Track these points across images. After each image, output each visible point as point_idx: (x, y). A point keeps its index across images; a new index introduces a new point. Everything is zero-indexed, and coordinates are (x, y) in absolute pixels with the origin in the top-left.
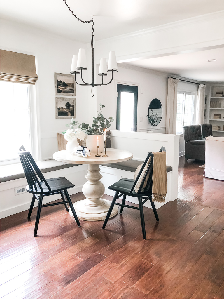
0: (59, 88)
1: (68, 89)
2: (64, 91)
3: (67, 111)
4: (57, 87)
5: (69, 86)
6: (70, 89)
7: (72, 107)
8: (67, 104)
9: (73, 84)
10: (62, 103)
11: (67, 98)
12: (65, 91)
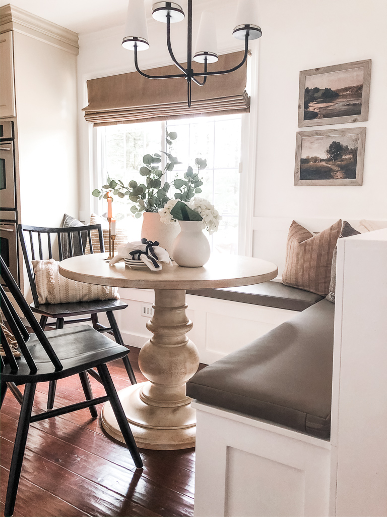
0: (311, 109)
1: (341, 104)
2: (324, 112)
3: (332, 167)
4: (303, 106)
5: (344, 96)
6: (349, 105)
7: (349, 153)
8: (331, 147)
9: (360, 88)
10: (316, 145)
11: (335, 130)
12: (329, 112)
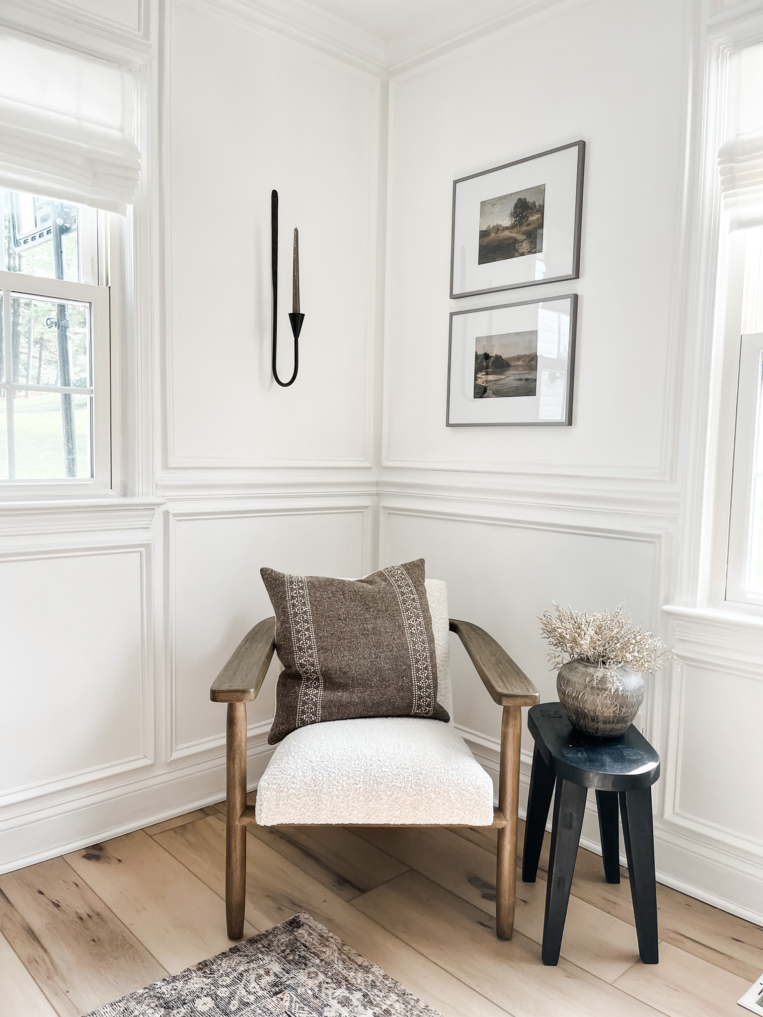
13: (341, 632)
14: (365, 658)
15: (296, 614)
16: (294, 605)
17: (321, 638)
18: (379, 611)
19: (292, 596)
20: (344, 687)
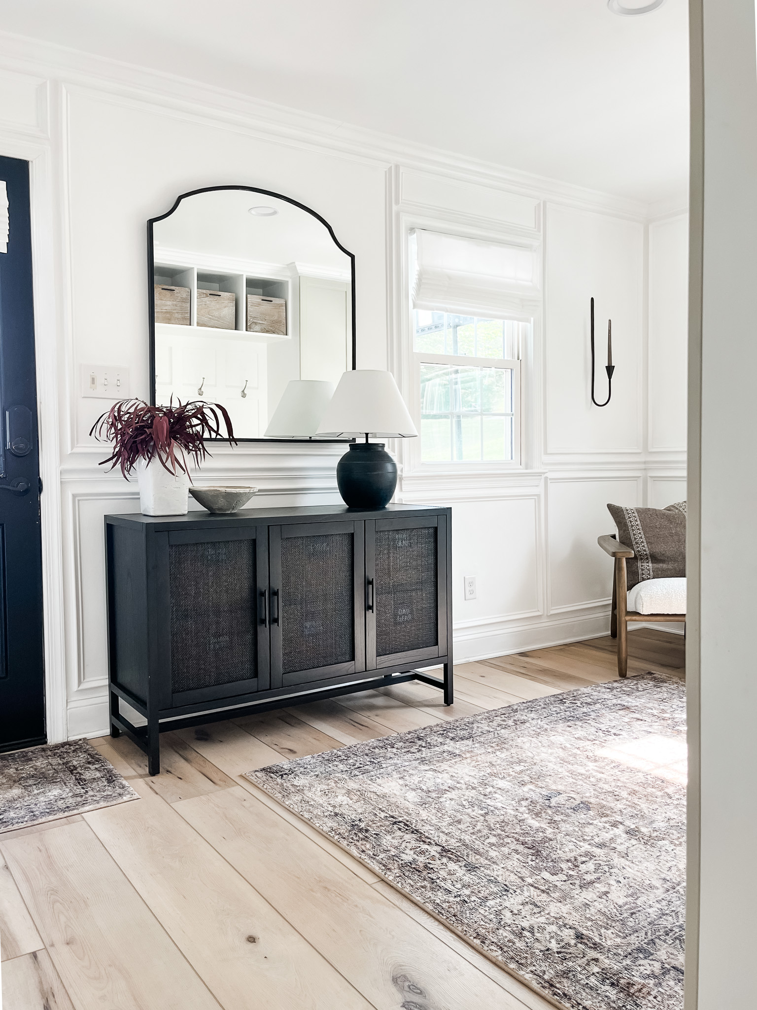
13: (658, 534)
14: (673, 547)
15: (632, 526)
16: (631, 521)
17: (647, 537)
18: (677, 524)
19: (629, 517)
20: (663, 561)
